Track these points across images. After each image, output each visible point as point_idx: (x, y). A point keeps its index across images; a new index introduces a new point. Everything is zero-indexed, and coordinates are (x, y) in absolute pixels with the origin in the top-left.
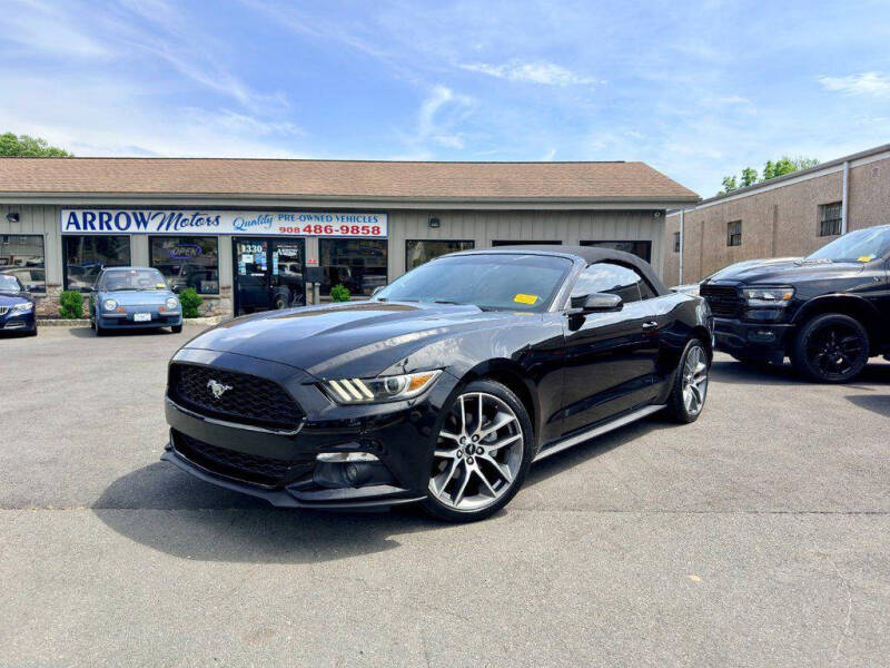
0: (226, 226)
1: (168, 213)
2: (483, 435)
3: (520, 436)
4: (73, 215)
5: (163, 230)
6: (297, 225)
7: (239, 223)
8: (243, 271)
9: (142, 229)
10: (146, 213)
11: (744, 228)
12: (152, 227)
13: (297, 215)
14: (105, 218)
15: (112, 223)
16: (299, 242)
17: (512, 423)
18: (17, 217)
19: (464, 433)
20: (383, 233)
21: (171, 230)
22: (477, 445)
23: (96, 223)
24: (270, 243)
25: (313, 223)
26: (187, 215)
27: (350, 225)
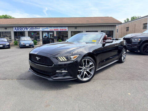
0: (41, 29)
1: (31, 27)
2: (87, 67)
3: (94, 66)
4: (15, 28)
5: (30, 30)
6: (52, 29)
7: (43, 29)
8: (44, 37)
9: (27, 30)
10: (27, 28)
11: (129, 28)
12: (28, 30)
13: (52, 27)
14: (21, 28)
15: (22, 29)
16: (53, 32)
17: (92, 64)
18: (6, 29)
19: (83, 67)
20: (67, 30)
21: (32, 30)
22: (86, 68)
23: (19, 29)
24: (48, 32)
25: (55, 29)
26: (34, 28)
27: (61, 29)
